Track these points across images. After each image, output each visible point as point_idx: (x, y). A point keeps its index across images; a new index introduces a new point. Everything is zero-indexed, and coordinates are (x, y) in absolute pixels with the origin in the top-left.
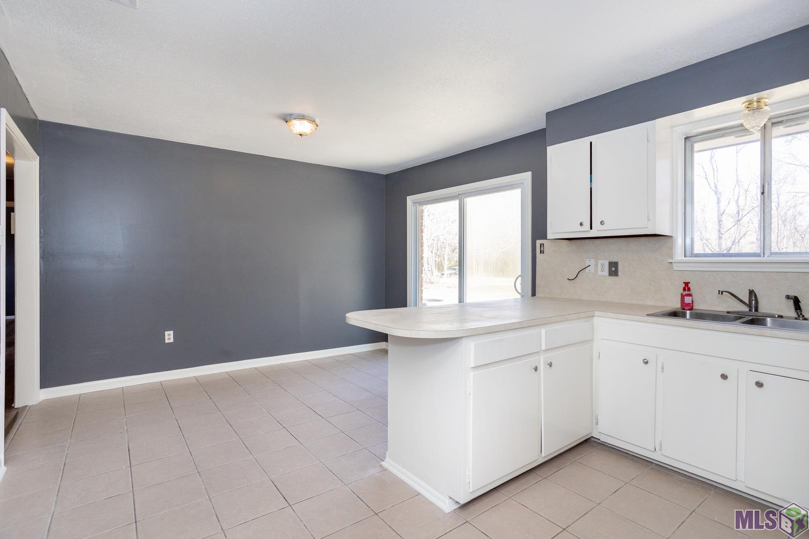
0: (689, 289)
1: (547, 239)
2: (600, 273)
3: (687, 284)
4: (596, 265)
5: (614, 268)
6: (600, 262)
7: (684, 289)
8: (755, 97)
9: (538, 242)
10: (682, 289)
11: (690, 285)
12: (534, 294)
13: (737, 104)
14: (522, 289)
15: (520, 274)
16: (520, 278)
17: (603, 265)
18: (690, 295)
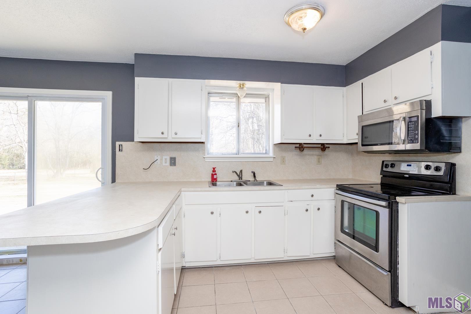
0: (215, 171)
1: (134, 141)
2: (164, 164)
3: (214, 168)
4: (161, 159)
5: (173, 162)
6: (164, 157)
7: (213, 172)
8: (242, 82)
9: (118, 143)
10: (212, 171)
11: (215, 169)
12: (114, 180)
13: (233, 84)
14: (102, 178)
15: (101, 167)
16: (101, 170)
17: (166, 159)
18: (216, 174)
